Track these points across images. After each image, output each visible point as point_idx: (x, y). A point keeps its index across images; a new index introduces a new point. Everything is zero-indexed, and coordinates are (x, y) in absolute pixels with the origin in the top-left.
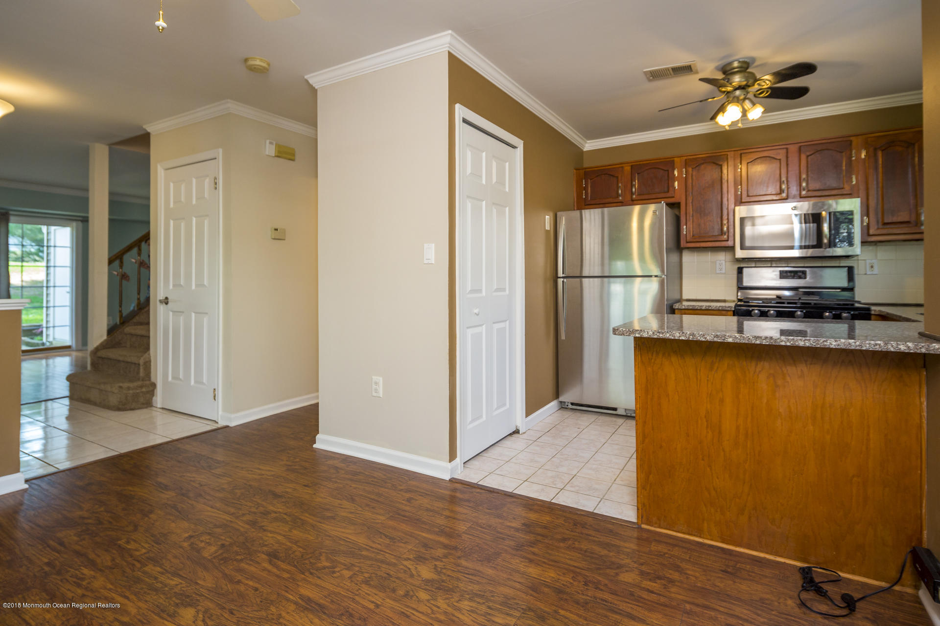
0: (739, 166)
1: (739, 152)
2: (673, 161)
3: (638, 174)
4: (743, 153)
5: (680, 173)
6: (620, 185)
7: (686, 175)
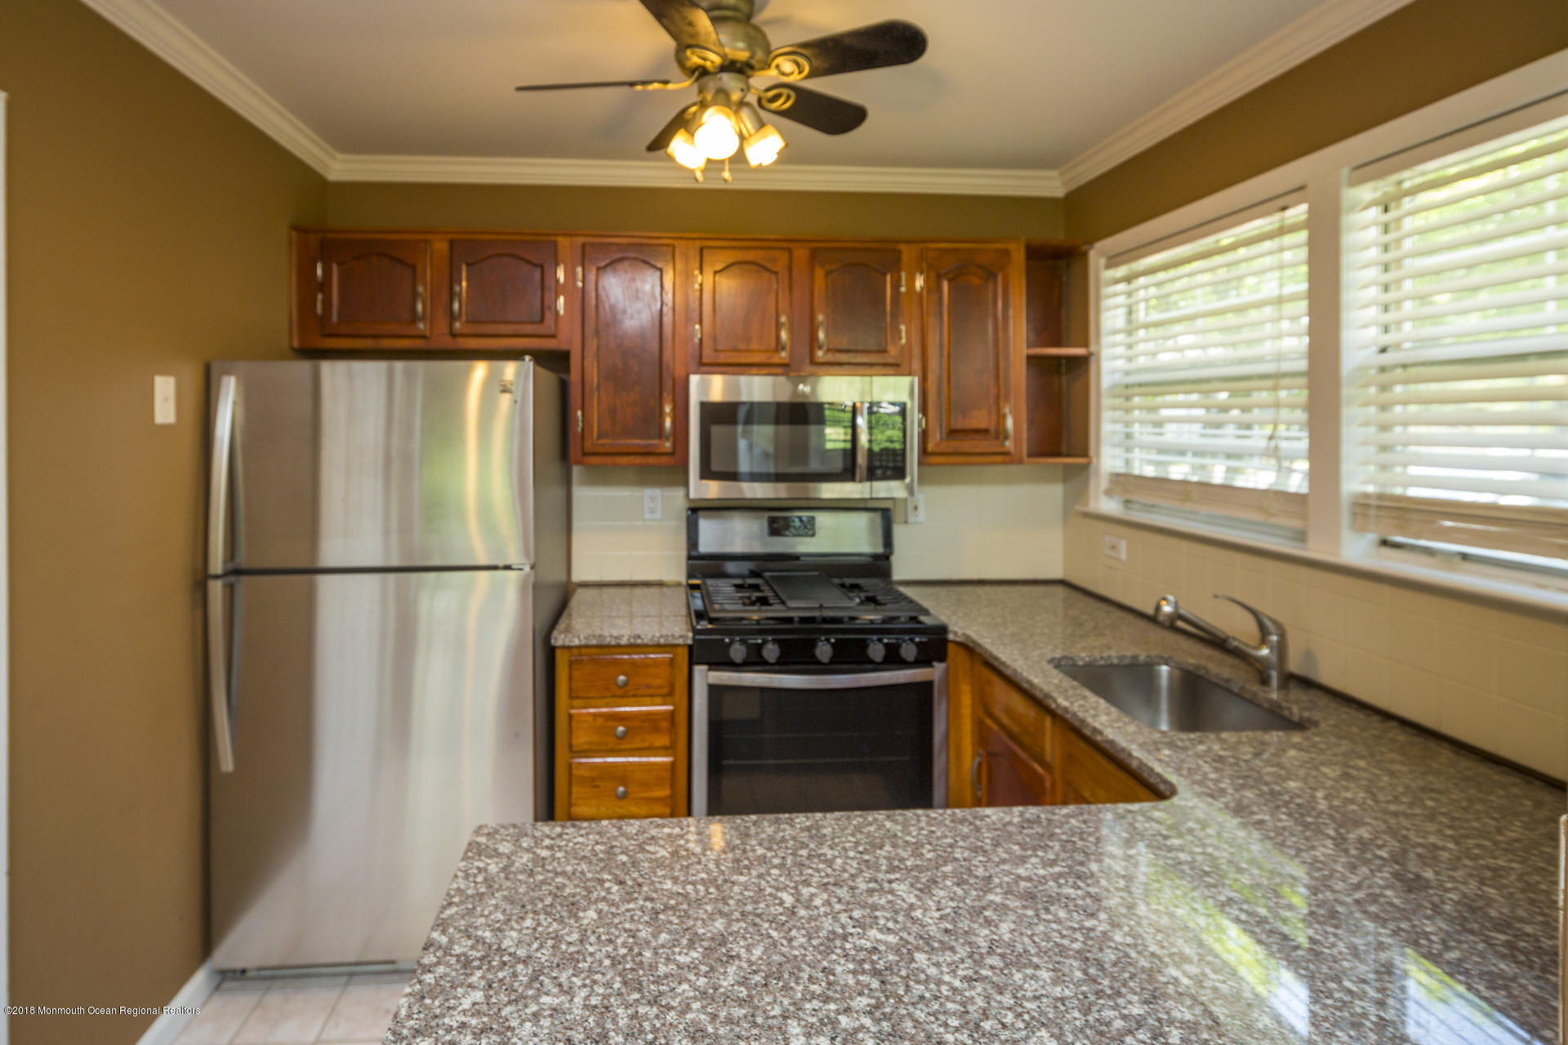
0: (697, 276)
1: (698, 244)
2: (555, 243)
3: (468, 265)
4: (709, 248)
5: (570, 274)
6: (420, 289)
7: (583, 282)
